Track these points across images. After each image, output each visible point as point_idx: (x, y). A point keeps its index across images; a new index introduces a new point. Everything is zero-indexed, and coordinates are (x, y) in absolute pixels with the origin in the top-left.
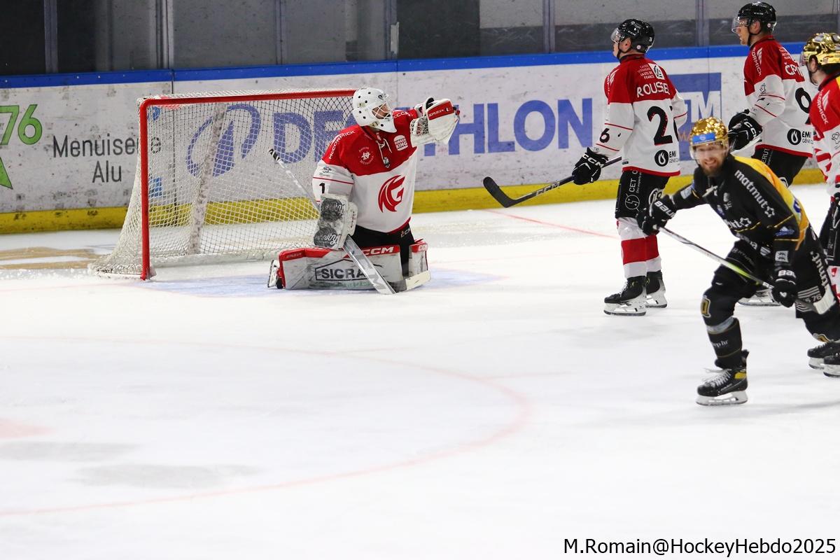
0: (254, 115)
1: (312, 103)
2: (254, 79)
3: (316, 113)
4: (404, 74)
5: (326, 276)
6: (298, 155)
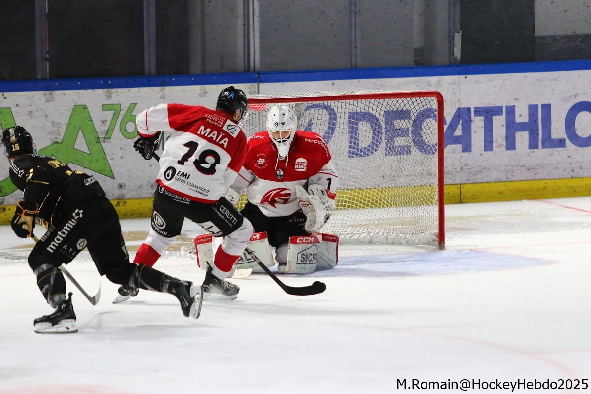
1: (384, 103)
2: (331, 82)
3: (388, 112)
6: (371, 150)
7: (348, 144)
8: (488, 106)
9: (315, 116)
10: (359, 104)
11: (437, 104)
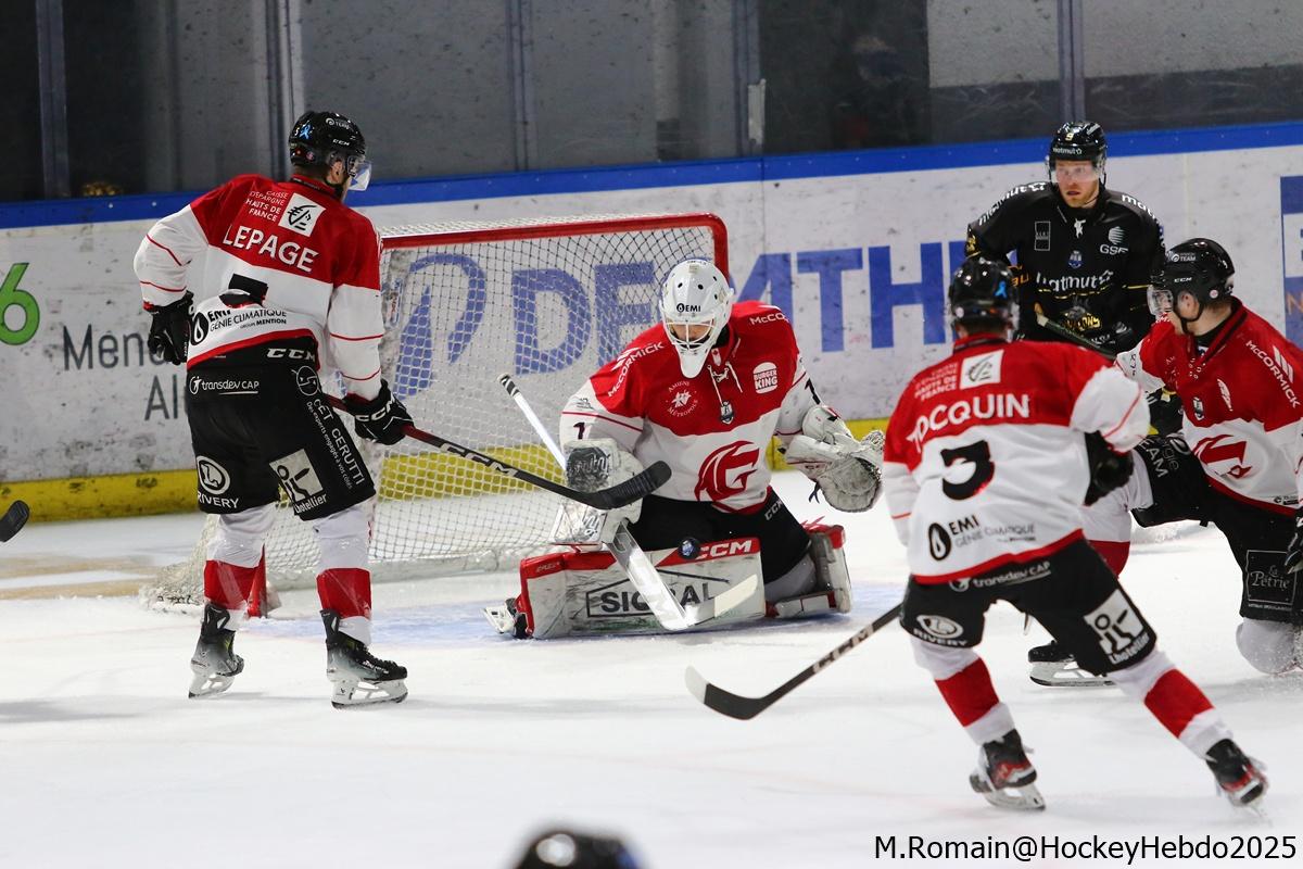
0: (473, 274)
1: (592, 247)
2: (471, 203)
3: (600, 269)
4: (777, 185)
5: (610, 606)
6: (566, 353)
7: (513, 342)
8: (828, 248)
9: (438, 280)
10: (535, 251)
11: (711, 243)
